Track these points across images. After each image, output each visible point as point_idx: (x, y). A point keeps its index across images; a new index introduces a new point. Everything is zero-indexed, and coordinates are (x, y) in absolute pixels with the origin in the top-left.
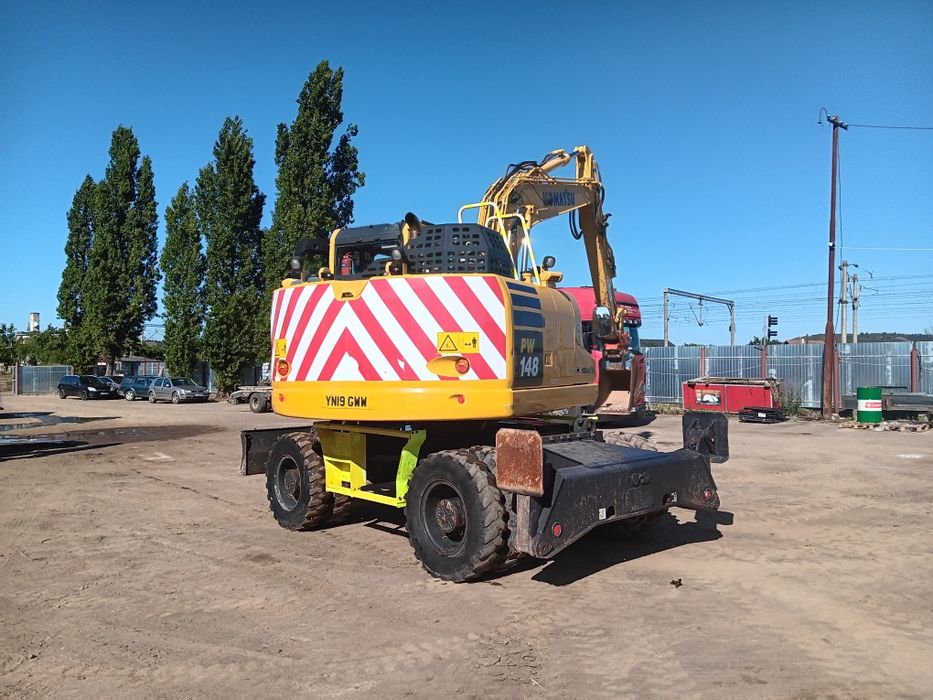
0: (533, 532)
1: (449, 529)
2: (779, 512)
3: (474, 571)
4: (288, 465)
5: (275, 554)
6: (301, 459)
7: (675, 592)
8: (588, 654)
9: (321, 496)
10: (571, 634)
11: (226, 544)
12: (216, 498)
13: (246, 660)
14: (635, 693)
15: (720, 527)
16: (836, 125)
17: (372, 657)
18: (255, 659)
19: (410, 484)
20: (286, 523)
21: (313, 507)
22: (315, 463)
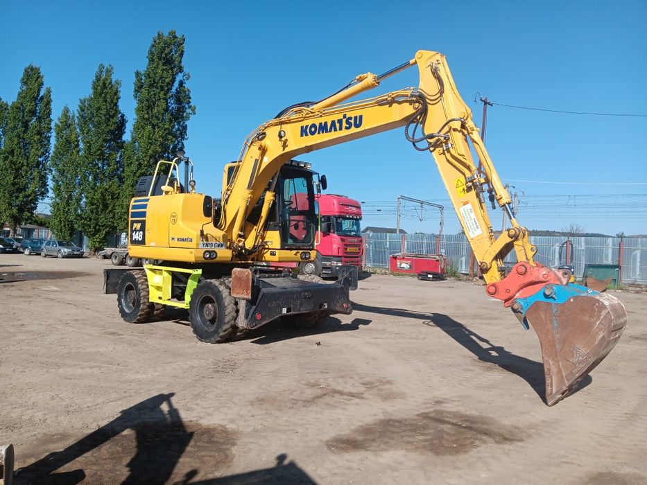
0: (247, 317)
1: (210, 318)
3: (219, 338)
4: (130, 288)
5: (120, 332)
6: (136, 287)
7: (315, 346)
8: (260, 365)
9: (147, 304)
10: (257, 359)
11: (94, 328)
15: (361, 326)
16: (486, 103)
17: (161, 366)
18: (106, 367)
19: (192, 296)
20: (127, 319)
21: (142, 310)
22: (144, 287)
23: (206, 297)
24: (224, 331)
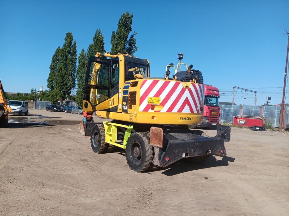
0: (159, 159)
1: (137, 156)
2: (250, 159)
3: (143, 169)
4: (96, 134)
5: (89, 159)
6: (99, 132)
7: (205, 180)
8: (168, 197)
9: (105, 143)
10: (166, 190)
11: (76, 156)
12: (79, 142)
14: (178, 209)
15: (229, 162)
17: (103, 192)
18: (70, 189)
19: (127, 141)
20: (95, 150)
21: (102, 147)
22: (103, 134)
23: (135, 143)
24: (145, 166)
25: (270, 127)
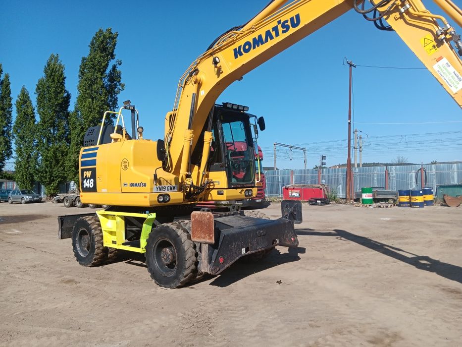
0: (210, 262)
1: (168, 262)
2: (326, 247)
3: (181, 283)
4: (83, 233)
5: (77, 279)
6: (90, 230)
7: (278, 286)
8: (237, 319)
9: (101, 248)
10: (229, 310)
11: (51, 275)
12: (45, 252)
13: (61, 334)
14: (259, 336)
15: (299, 255)
16: (351, 65)
17: (128, 328)
18: (66, 333)
19: (147, 241)
20: (83, 263)
21: (97, 254)
22: (98, 232)
23: (161, 241)
24: (185, 277)
25: (334, 199)
